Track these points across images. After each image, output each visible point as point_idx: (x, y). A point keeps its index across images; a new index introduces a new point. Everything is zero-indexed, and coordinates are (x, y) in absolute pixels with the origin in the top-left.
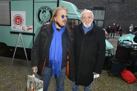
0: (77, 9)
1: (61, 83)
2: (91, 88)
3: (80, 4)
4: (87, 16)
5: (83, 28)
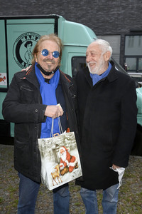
3: (101, 26)
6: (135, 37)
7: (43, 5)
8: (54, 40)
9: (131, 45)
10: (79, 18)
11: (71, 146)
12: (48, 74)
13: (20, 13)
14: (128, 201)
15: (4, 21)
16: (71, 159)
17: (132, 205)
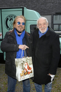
6: (58, 15)
7: (17, 3)
8: (22, 18)
9: (56, 19)
10: (33, 8)
11: (30, 63)
12: (20, 32)
13: (7, 6)
14: (56, 88)
16: (29, 68)
17: (58, 89)
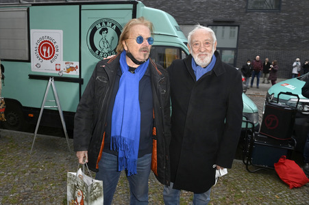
0: (177, 25)
1: (141, 188)
2: (208, 199)
3: (182, 14)
4: (201, 40)
5: (194, 67)
6: (218, 27)
15: (78, 6)
